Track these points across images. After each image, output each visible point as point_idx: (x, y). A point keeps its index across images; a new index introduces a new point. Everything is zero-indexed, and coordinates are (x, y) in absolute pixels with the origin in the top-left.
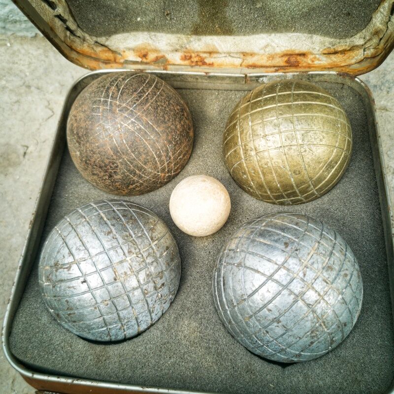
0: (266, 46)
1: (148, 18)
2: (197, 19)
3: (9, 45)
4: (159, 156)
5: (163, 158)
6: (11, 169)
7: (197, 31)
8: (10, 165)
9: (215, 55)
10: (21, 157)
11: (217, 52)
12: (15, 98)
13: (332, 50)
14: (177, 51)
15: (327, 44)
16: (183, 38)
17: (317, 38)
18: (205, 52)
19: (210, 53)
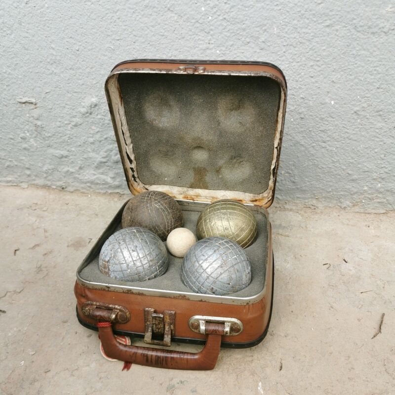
0: (224, 196)
1: (170, 179)
2: (192, 181)
3: (89, 196)
4: (168, 223)
5: (169, 224)
6: (81, 248)
7: (192, 186)
8: (80, 246)
9: (199, 197)
10: (87, 244)
11: (201, 196)
12: (88, 219)
13: (254, 200)
14: (181, 194)
15: (252, 197)
16: (185, 189)
17: (247, 194)
18: (195, 196)
19: (197, 196)
